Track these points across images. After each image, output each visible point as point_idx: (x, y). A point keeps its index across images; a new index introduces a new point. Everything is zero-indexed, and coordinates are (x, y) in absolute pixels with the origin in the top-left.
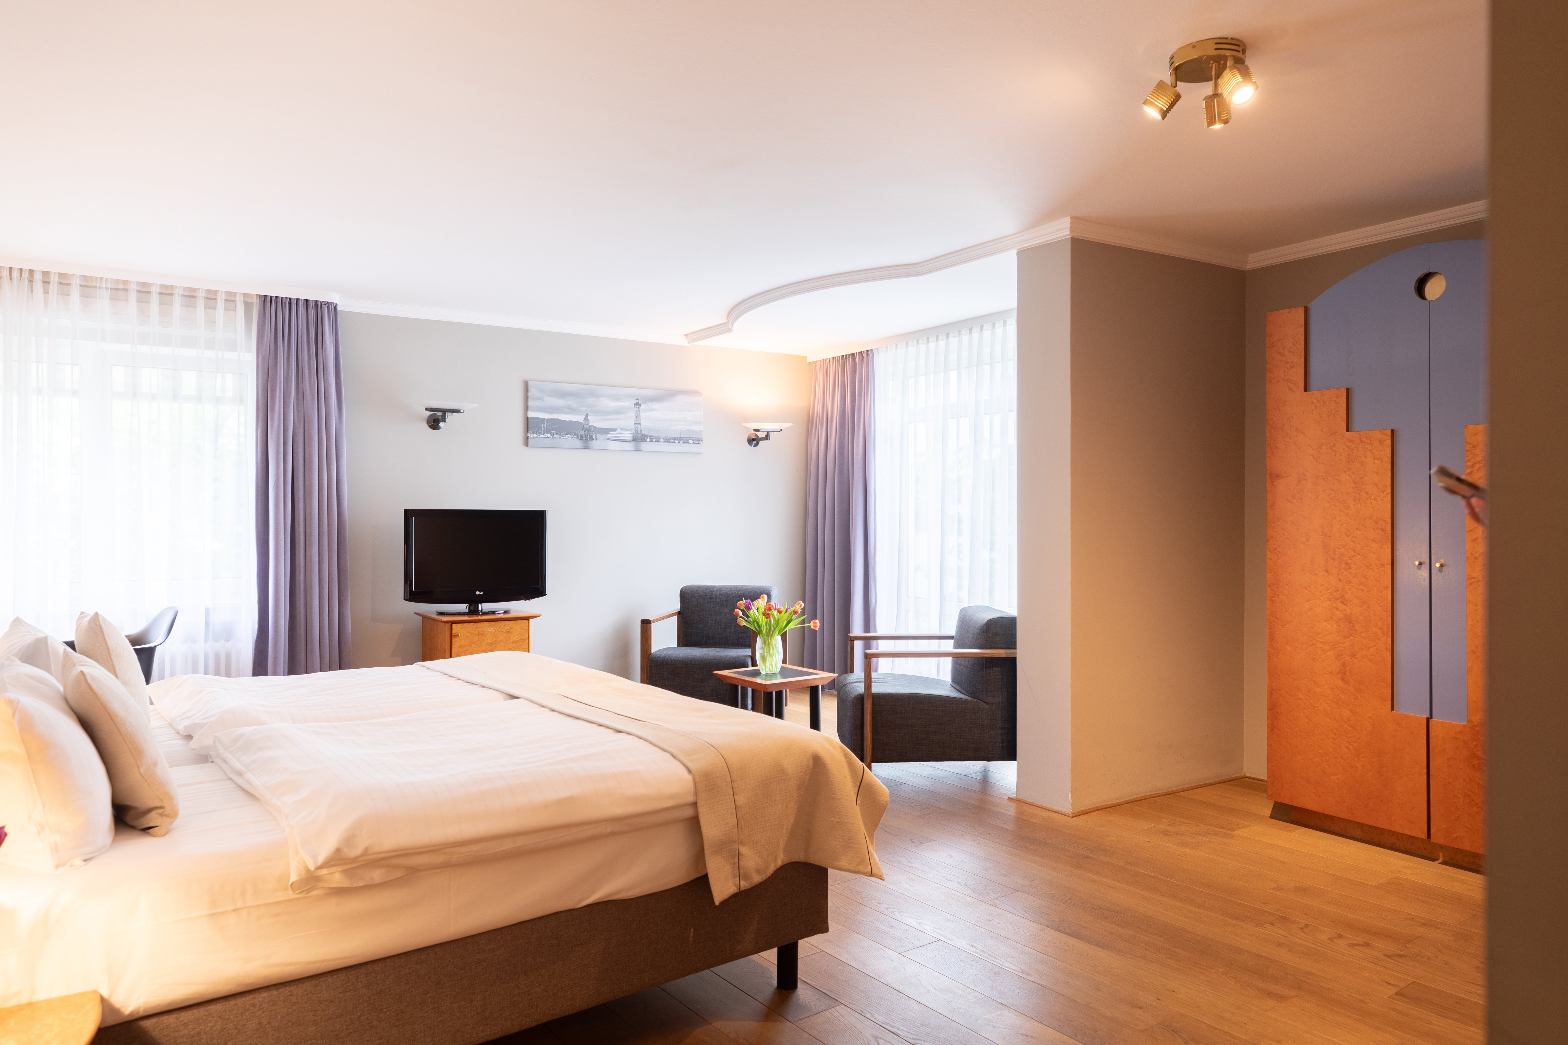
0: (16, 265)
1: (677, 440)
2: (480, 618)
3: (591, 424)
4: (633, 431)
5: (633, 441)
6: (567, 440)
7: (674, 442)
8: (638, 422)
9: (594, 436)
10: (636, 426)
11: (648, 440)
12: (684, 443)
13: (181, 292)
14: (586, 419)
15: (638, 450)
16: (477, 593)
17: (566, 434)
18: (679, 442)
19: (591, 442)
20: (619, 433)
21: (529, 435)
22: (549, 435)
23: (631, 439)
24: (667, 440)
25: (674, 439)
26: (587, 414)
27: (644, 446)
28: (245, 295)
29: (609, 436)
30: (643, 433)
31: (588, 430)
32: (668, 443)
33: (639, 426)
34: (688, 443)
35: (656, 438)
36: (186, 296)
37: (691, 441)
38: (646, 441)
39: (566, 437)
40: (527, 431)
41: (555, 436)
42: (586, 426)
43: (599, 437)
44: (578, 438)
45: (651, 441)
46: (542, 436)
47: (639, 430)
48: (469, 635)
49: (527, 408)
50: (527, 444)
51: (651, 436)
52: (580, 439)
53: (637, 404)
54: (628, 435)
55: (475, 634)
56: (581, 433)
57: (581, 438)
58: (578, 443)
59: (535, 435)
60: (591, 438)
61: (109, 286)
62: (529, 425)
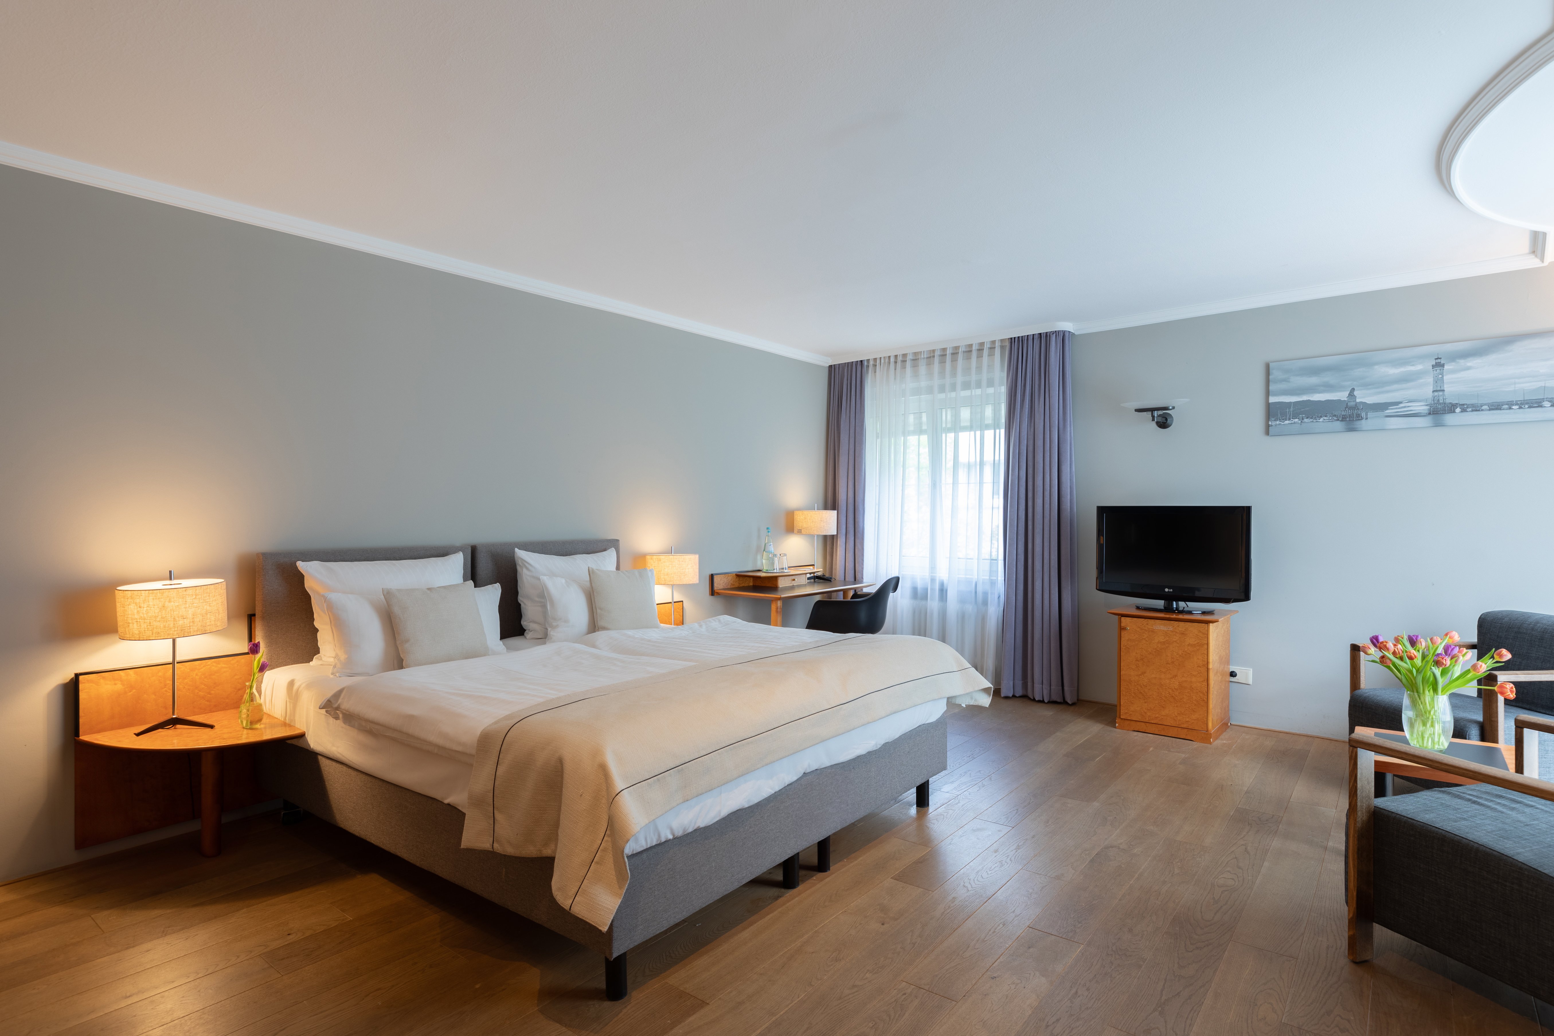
0: (878, 356)
1: (1517, 404)
2: (1174, 616)
3: (1358, 400)
4: (1430, 401)
5: (1430, 414)
6: (1322, 423)
7: (1510, 408)
8: (1439, 389)
9: (1363, 415)
10: (1436, 394)
11: (1458, 410)
12: (1530, 407)
13: (964, 349)
14: (1351, 394)
15: (1438, 424)
16: (1167, 590)
17: (1321, 417)
18: (1520, 408)
19: (1358, 423)
20: (1405, 407)
21: (1270, 423)
22: (1297, 420)
23: (1427, 412)
24: (1496, 407)
25: (1510, 405)
26: (1353, 390)
27: (1449, 419)
28: (1002, 341)
29: (1388, 412)
30: (1448, 401)
31: (1356, 407)
32: (1498, 411)
33: (1441, 393)
34: (1541, 406)
35: (1473, 405)
36: (966, 352)
37: (1547, 404)
38: (1454, 412)
39: (1321, 420)
40: (1269, 420)
41: (1306, 420)
42: (1352, 404)
43: (1370, 415)
44: (1338, 420)
45: (1464, 410)
46: (1287, 422)
47: (1441, 398)
48: (1138, 629)
49: (1268, 393)
50: (1267, 433)
51: (1464, 405)
52: (1342, 421)
53: (1438, 365)
54: (1421, 408)
55: (1145, 630)
56: (1343, 413)
57: (1343, 419)
58: (1338, 425)
59: (1278, 422)
60: (1359, 418)
61: (925, 356)
62: (1273, 412)
